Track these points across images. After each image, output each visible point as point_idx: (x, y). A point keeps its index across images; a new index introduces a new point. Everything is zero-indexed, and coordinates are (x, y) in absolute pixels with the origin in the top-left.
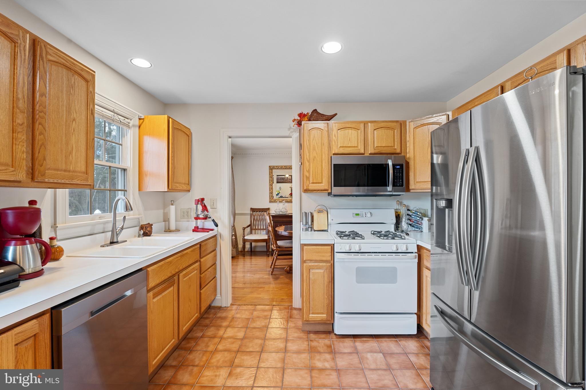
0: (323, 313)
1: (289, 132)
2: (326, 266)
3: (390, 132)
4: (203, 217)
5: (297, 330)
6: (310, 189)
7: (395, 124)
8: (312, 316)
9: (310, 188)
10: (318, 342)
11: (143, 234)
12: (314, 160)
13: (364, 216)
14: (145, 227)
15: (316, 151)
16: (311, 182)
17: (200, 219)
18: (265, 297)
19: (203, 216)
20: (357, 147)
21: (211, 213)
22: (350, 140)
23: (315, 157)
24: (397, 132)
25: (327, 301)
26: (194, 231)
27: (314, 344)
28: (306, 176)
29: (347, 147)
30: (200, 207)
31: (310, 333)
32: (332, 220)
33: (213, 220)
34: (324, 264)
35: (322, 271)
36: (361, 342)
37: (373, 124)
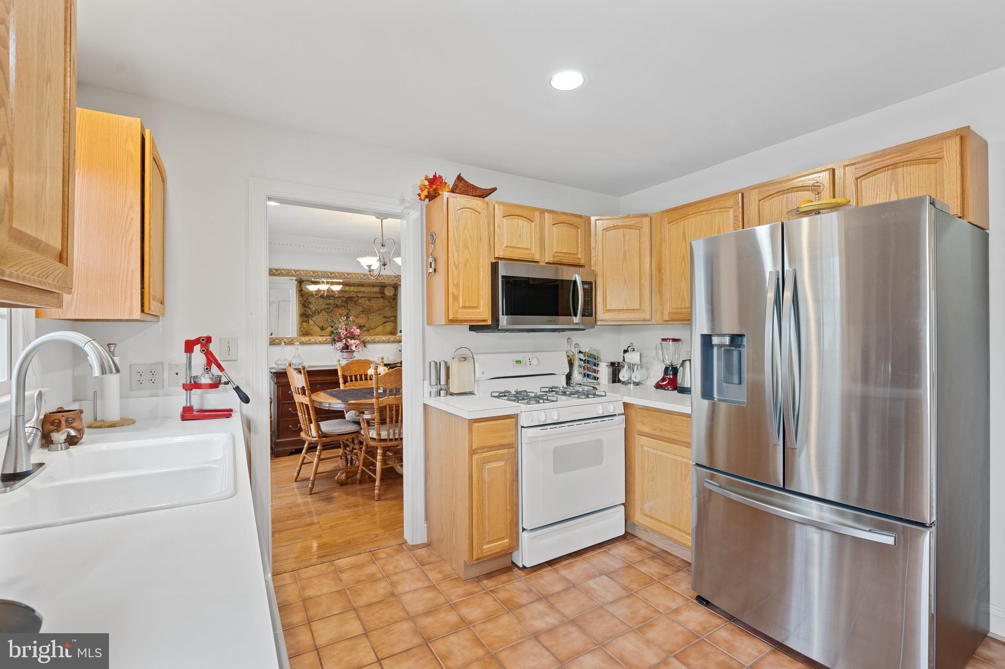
0: (503, 538)
1: (402, 207)
2: (509, 453)
3: (572, 231)
4: (209, 381)
5: (454, 582)
6: (459, 319)
7: (578, 220)
8: (488, 548)
9: (459, 316)
10: (506, 590)
11: (66, 441)
12: (465, 265)
15: (469, 251)
16: (461, 306)
17: (198, 386)
18: (338, 541)
19: (212, 379)
20: (530, 249)
21: (232, 373)
22: (520, 237)
23: (467, 261)
24: (581, 232)
25: (509, 515)
26: (184, 418)
27: (503, 595)
28: (453, 293)
29: (519, 248)
30: (198, 359)
31: (480, 581)
32: (483, 373)
33: (237, 389)
34: (506, 451)
35: (502, 464)
37: (551, 215)
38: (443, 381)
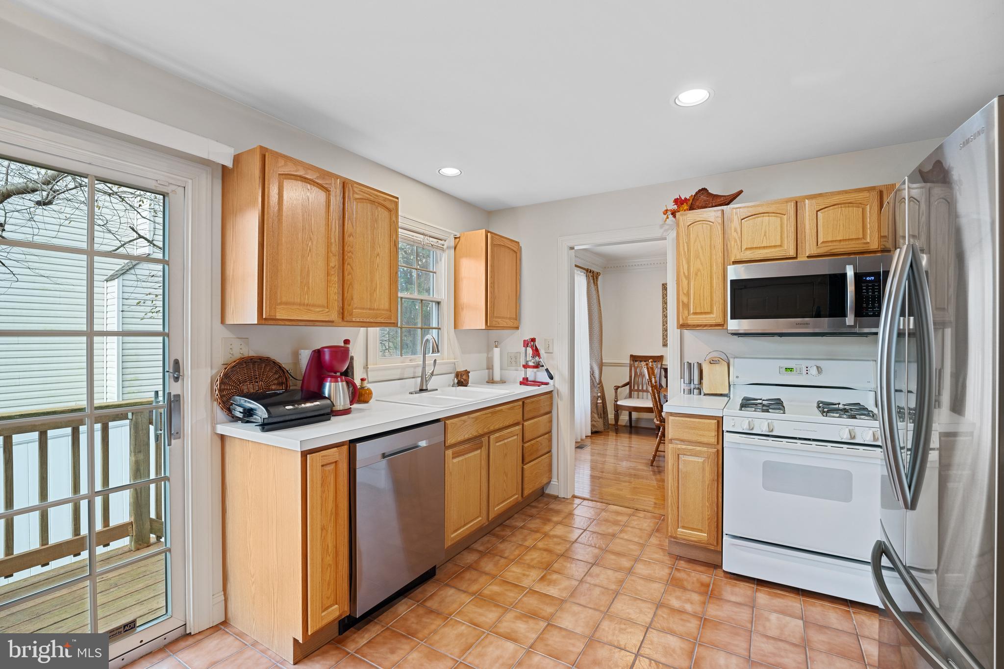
0: (701, 531)
1: (662, 230)
2: (708, 452)
3: (856, 212)
4: (533, 364)
5: (660, 550)
6: (689, 324)
7: (866, 194)
8: (682, 532)
9: (689, 322)
10: (689, 575)
12: (696, 274)
13: (804, 372)
14: (461, 375)
15: (701, 261)
16: (692, 312)
17: (529, 367)
19: (534, 363)
20: (781, 246)
21: (544, 358)
22: (765, 235)
23: (699, 270)
24: (870, 209)
25: (708, 511)
26: (521, 383)
27: (681, 575)
28: (683, 302)
29: (759, 247)
30: (530, 351)
31: (680, 560)
32: (737, 377)
33: (547, 370)
34: (705, 449)
35: (700, 461)
36: (769, 594)
37: (814, 201)
38: (696, 381)
